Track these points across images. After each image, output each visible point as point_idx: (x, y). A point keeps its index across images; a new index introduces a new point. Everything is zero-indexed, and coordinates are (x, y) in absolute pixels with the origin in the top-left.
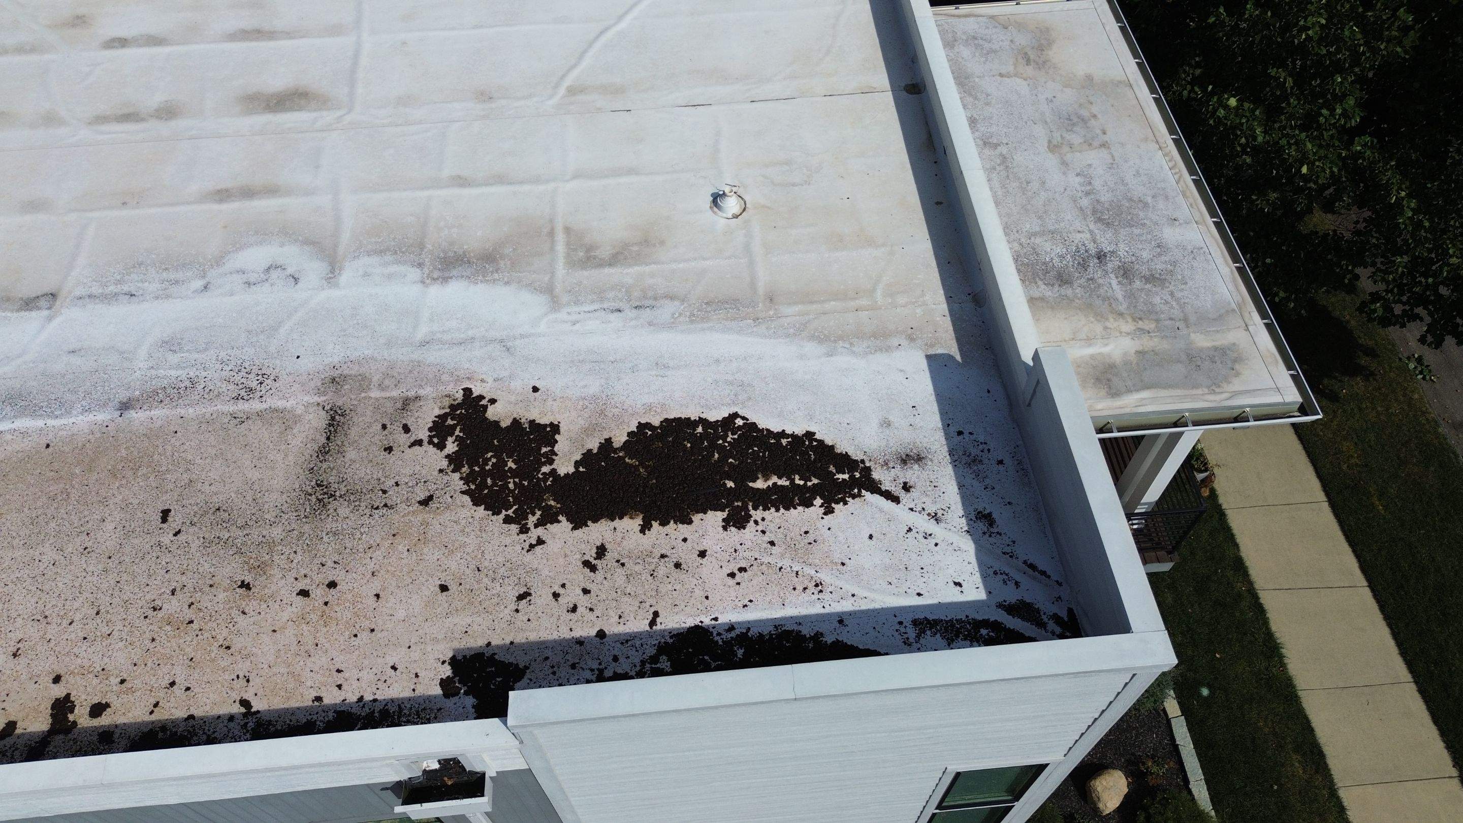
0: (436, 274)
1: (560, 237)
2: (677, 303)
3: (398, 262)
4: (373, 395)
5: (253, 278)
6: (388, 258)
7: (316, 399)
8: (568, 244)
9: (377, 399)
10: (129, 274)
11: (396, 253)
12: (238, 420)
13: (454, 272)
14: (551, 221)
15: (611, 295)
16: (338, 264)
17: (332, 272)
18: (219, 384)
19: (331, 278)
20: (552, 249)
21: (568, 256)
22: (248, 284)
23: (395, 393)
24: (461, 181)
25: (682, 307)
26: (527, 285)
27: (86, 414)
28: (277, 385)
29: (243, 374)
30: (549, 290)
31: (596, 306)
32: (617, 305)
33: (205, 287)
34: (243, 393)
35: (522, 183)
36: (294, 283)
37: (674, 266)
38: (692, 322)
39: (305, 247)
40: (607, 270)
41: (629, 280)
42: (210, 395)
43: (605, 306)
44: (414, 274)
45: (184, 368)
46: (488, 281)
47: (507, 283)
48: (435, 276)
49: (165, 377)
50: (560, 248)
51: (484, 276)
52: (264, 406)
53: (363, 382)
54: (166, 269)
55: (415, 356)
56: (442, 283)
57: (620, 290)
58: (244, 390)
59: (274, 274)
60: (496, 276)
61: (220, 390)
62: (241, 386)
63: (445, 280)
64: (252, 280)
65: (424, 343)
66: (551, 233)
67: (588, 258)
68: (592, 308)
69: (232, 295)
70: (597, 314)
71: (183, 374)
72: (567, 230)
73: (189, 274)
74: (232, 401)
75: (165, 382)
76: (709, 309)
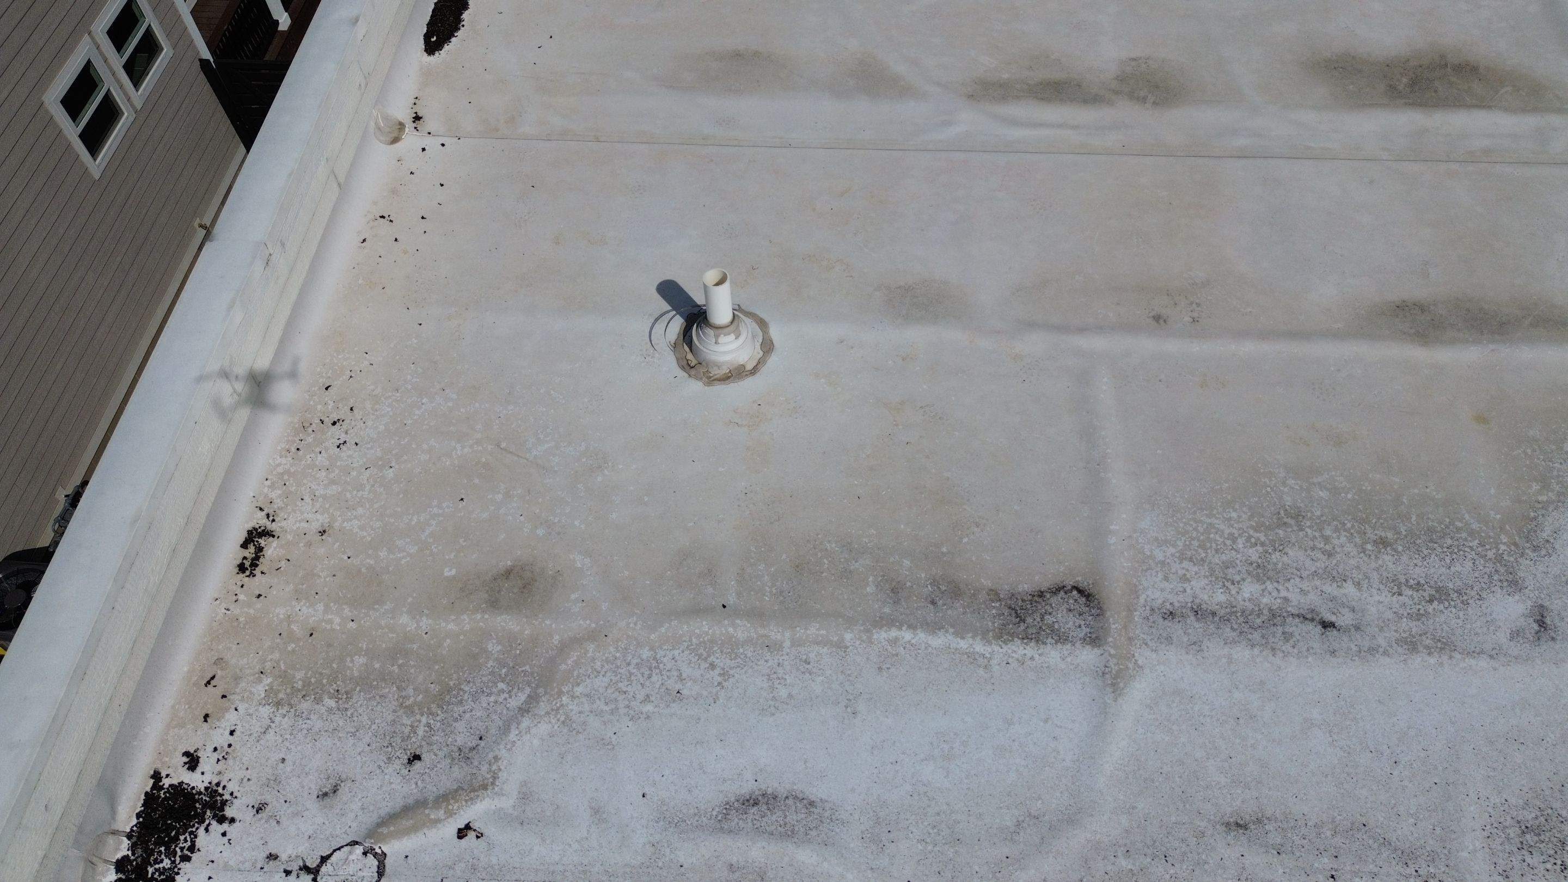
10: (1280, 546)
33: (1541, 623)
54: (1383, 543)
73: (1464, 568)
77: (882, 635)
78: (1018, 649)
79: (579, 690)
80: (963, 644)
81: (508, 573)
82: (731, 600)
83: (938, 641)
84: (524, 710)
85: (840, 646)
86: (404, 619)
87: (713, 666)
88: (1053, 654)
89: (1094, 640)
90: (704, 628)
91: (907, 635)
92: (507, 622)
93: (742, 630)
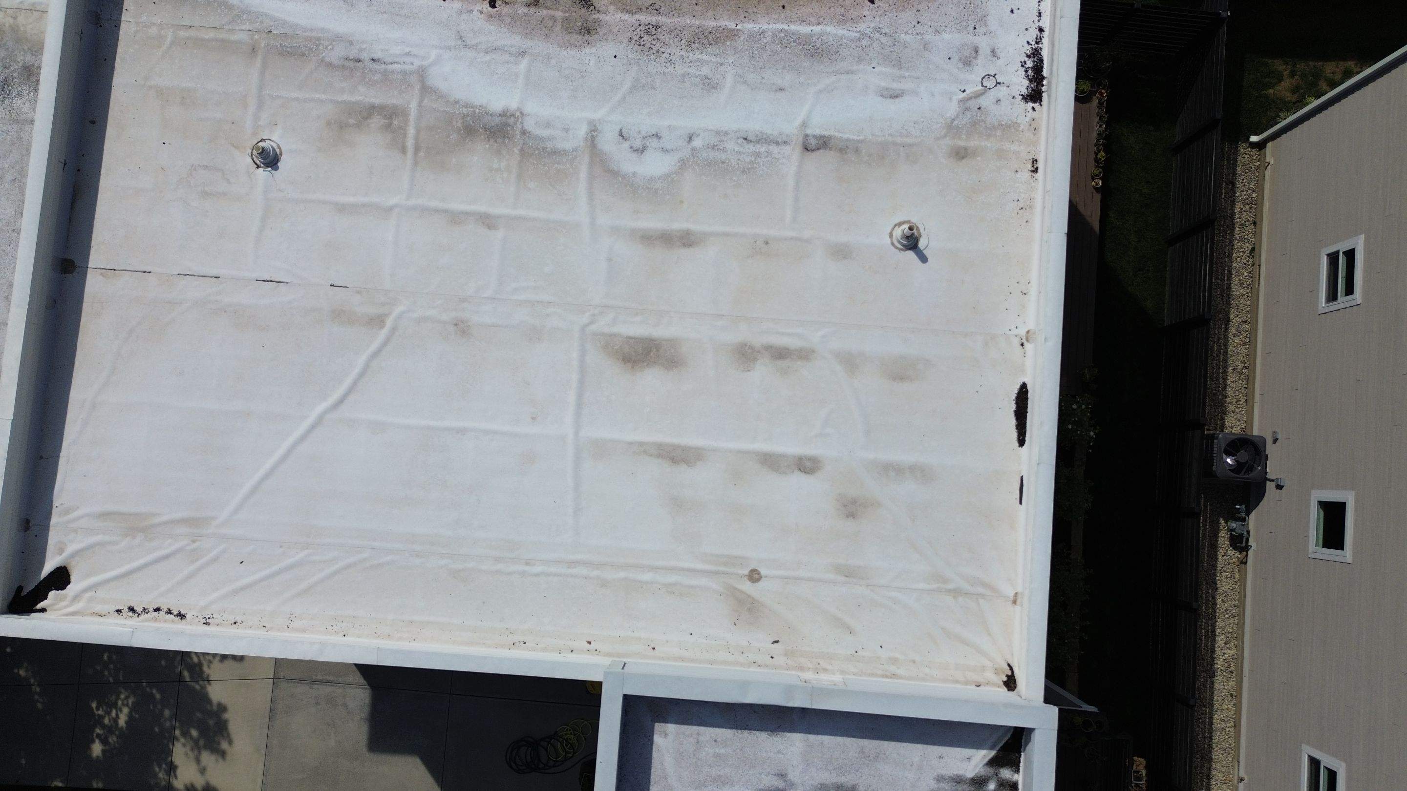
0: (511, 121)
1: (410, 143)
2: (327, 59)
3: (542, 139)
4: (560, 14)
5: (654, 143)
6: (549, 145)
7: (601, 17)
8: (405, 135)
9: (557, 9)
10: (751, 162)
11: (544, 149)
12: (654, 8)
13: (497, 120)
14: (416, 163)
15: (377, 77)
16: (589, 143)
17: (593, 136)
18: (671, 42)
19: (594, 131)
20: (418, 131)
21: (406, 122)
22: (658, 136)
23: (545, 12)
24: (488, 221)
25: (324, 54)
26: (441, 97)
27: (761, 30)
28: (629, 34)
29: (655, 48)
30: (426, 90)
31: (390, 67)
32: (375, 66)
33: (691, 138)
34: (653, 31)
35: (436, 211)
36: (623, 131)
37: (323, 97)
38: (319, 39)
39: (616, 169)
40: (377, 101)
41: (362, 89)
42: (677, 32)
43: (383, 66)
44: (529, 125)
45: (698, 60)
46: (472, 107)
47: (457, 102)
48: (512, 119)
49: (710, 55)
50: (411, 131)
51: (474, 112)
52: (637, 16)
53: (568, 26)
54: (723, 163)
55: (529, 43)
56: (508, 111)
57: (370, 80)
58: (653, 33)
59: (638, 144)
60: (465, 111)
61: (669, 36)
62: (655, 37)
63: (504, 114)
64: (655, 140)
65: (523, 54)
66: (417, 149)
67: (390, 117)
68: (394, 66)
69: (669, 126)
70: (390, 60)
71: (698, 56)
72: (404, 150)
73: (705, 155)
74: (660, 24)
75: (710, 49)
76: (304, 49)
77: (861, 138)
78: (826, 133)
79: (940, 125)
80: (841, 135)
81: (963, 158)
82: (902, 149)
83: (846, 136)
84: (954, 120)
85: (873, 135)
86: (989, 145)
87: (906, 130)
88: (818, 132)
89: (807, 136)
90: (909, 140)
91: (855, 138)
92: (962, 143)
93: (899, 140)
